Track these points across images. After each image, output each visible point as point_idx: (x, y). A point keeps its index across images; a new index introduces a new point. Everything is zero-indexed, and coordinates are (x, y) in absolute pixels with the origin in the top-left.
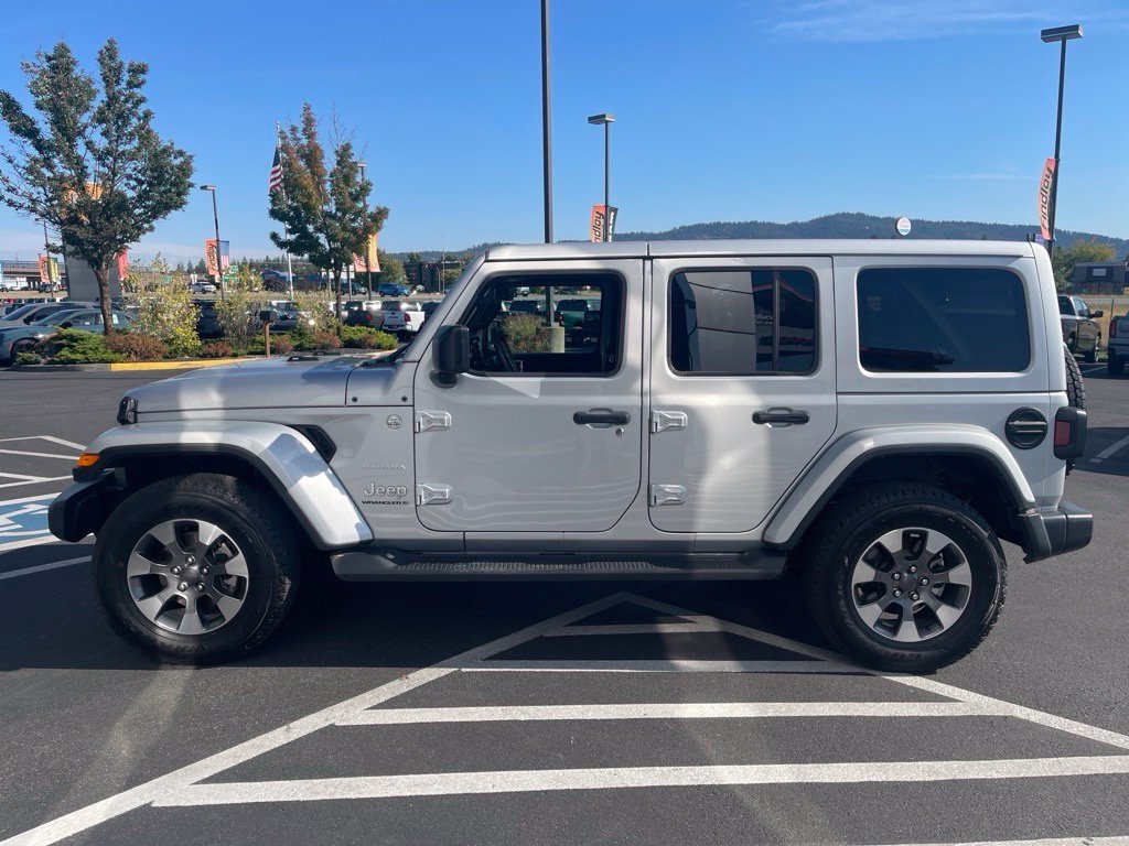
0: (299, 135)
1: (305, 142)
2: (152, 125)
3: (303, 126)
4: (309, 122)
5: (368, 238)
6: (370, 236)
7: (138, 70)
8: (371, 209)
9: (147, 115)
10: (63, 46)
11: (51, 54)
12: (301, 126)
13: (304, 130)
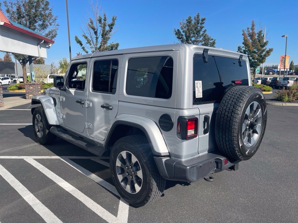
0: (250, 30)
1: (251, 31)
2: (207, 33)
3: (251, 27)
4: (253, 26)
5: (265, 58)
6: (266, 57)
7: (203, 20)
8: (268, 49)
9: (205, 31)
10: (190, 17)
11: (188, 19)
12: (250, 27)
13: (251, 28)
